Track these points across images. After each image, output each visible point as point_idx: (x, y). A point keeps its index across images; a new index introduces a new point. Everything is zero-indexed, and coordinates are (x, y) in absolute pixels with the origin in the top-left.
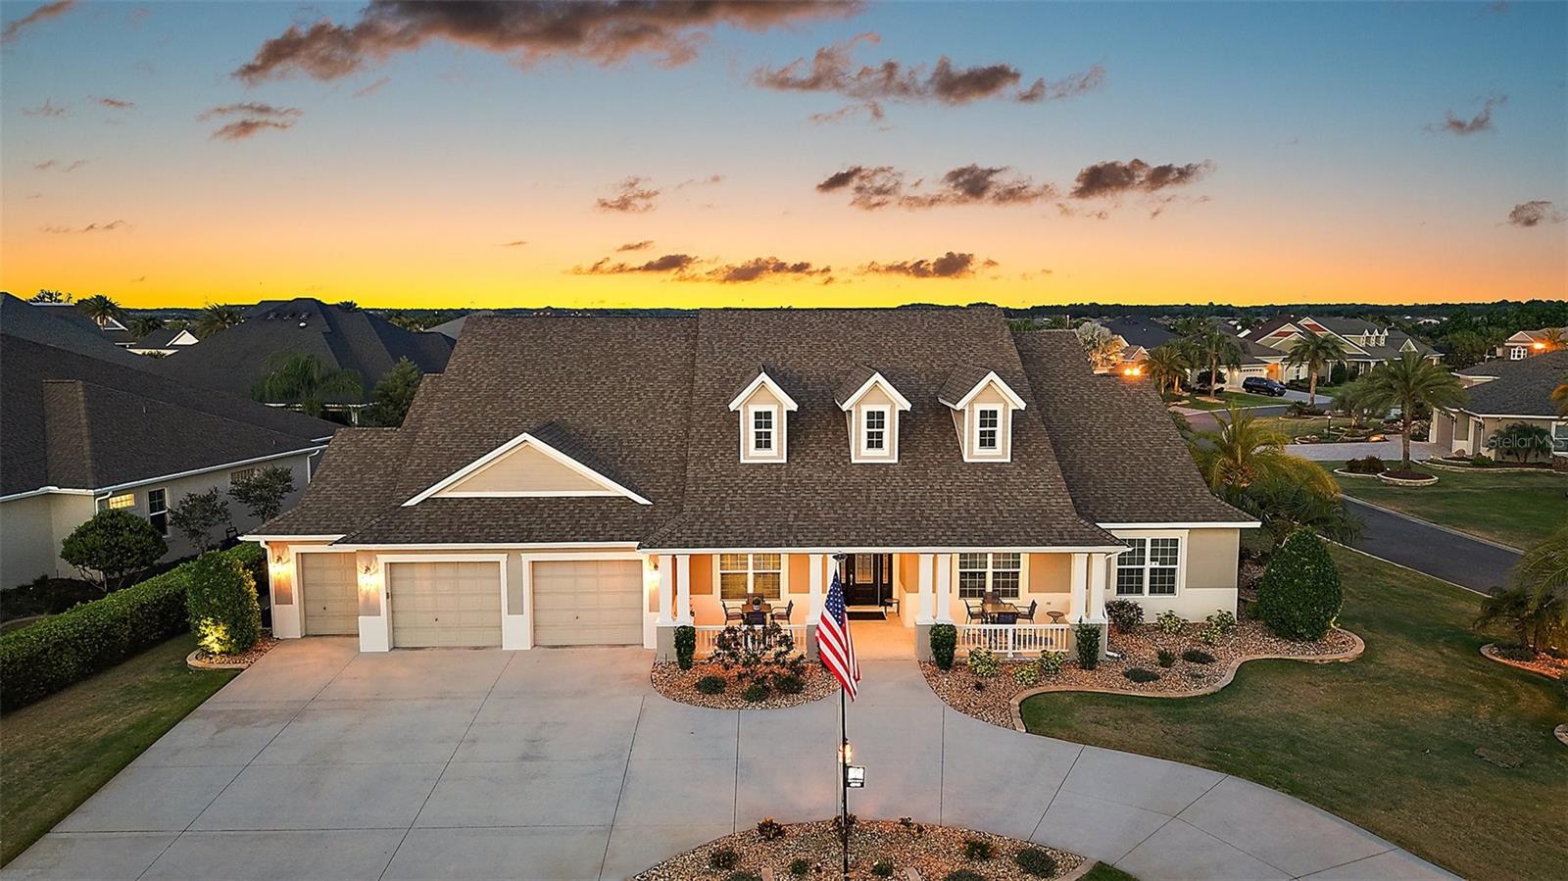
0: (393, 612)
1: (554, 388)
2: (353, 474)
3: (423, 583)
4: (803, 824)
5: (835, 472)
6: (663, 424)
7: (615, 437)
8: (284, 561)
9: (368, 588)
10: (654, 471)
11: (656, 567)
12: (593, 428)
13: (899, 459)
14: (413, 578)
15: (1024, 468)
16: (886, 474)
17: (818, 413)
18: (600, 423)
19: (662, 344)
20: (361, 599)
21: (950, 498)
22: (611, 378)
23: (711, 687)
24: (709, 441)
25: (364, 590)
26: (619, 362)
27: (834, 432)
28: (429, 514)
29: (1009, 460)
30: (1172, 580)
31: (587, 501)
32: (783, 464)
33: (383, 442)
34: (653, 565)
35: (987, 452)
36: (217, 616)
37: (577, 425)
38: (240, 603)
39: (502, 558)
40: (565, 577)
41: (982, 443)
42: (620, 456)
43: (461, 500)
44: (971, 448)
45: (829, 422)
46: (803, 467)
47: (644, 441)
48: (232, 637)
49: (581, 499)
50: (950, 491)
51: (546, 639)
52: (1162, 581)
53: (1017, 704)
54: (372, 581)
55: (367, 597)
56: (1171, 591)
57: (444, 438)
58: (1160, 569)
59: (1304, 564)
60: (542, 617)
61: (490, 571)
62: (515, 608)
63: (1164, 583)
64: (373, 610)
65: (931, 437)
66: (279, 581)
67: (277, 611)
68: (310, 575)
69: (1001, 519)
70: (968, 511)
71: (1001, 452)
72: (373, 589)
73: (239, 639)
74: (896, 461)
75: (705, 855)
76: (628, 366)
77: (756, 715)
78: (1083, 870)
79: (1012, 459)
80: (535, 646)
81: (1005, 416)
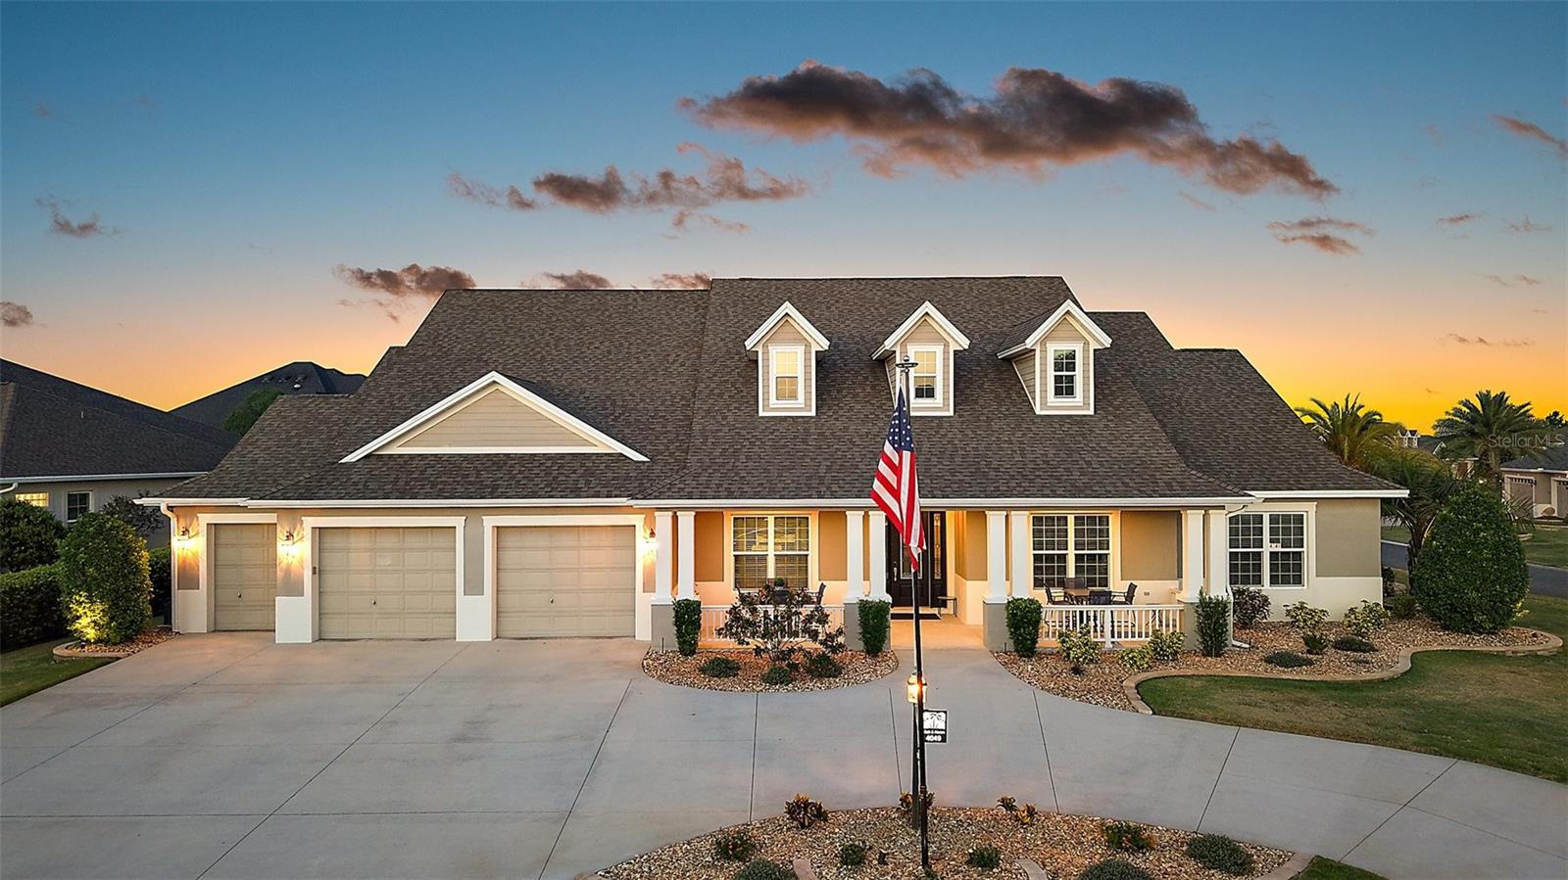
0: (320, 593)
1: (539, 352)
2: (288, 438)
3: (357, 557)
4: (852, 811)
5: (876, 424)
6: (666, 385)
7: (608, 397)
8: (191, 534)
9: (290, 560)
10: (653, 429)
11: (652, 534)
12: (581, 389)
13: (955, 412)
14: (348, 550)
15: (1111, 421)
16: (940, 426)
17: (852, 370)
18: (590, 384)
19: (668, 314)
20: (280, 574)
21: (1022, 450)
22: (607, 343)
23: (722, 668)
24: (720, 395)
25: (285, 562)
26: (616, 329)
27: (873, 387)
28: (372, 470)
29: (1092, 412)
30: (1299, 568)
31: (567, 457)
32: (811, 417)
33: (329, 409)
34: (649, 532)
35: (1065, 401)
36: (93, 590)
37: (562, 386)
38: (125, 576)
39: (458, 522)
40: (537, 548)
41: (1058, 392)
42: (612, 414)
43: (412, 457)
44: (1044, 398)
45: (867, 378)
46: (837, 419)
47: (642, 400)
48: (112, 619)
49: (562, 456)
50: (1021, 443)
51: (512, 627)
52: (1285, 567)
53: (1134, 685)
54: (295, 552)
55: (288, 571)
56: (1298, 580)
57: (400, 399)
58: (1282, 553)
59: (1477, 532)
60: (510, 601)
61: (441, 541)
62: (474, 587)
63: (1288, 570)
64: (293, 588)
65: (992, 391)
66: (185, 558)
67: (178, 595)
68: (226, 554)
69: (1091, 470)
70: (1047, 463)
71: (1081, 402)
72: (295, 563)
73: (120, 624)
74: (951, 413)
75: (707, 845)
76: (628, 333)
77: (781, 697)
78: (1295, 867)
79: (1095, 412)
80: (497, 638)
81: (1086, 358)
